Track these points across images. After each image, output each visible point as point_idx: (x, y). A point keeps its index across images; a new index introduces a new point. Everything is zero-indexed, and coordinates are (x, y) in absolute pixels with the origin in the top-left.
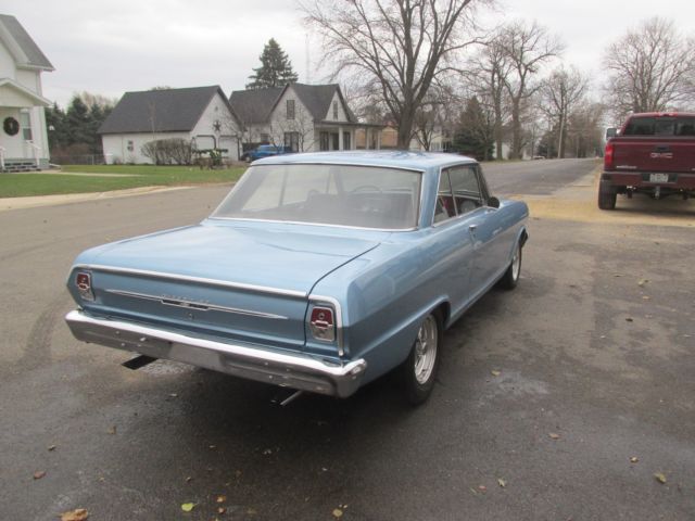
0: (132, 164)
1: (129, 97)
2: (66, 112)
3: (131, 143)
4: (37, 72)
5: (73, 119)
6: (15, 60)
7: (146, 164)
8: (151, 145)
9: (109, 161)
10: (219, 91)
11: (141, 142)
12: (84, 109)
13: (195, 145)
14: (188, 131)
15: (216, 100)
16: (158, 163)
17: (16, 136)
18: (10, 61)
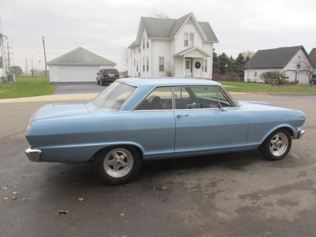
0: (255, 82)
1: (260, 52)
2: (235, 59)
3: (256, 73)
4: (212, 44)
5: (238, 62)
6: (203, 39)
7: (261, 83)
8: (264, 74)
9: (246, 80)
10: (302, 48)
11: (260, 72)
12: (243, 58)
13: (285, 75)
14: (282, 68)
15: (300, 53)
16: (266, 83)
17: (199, 69)
18: (201, 40)
